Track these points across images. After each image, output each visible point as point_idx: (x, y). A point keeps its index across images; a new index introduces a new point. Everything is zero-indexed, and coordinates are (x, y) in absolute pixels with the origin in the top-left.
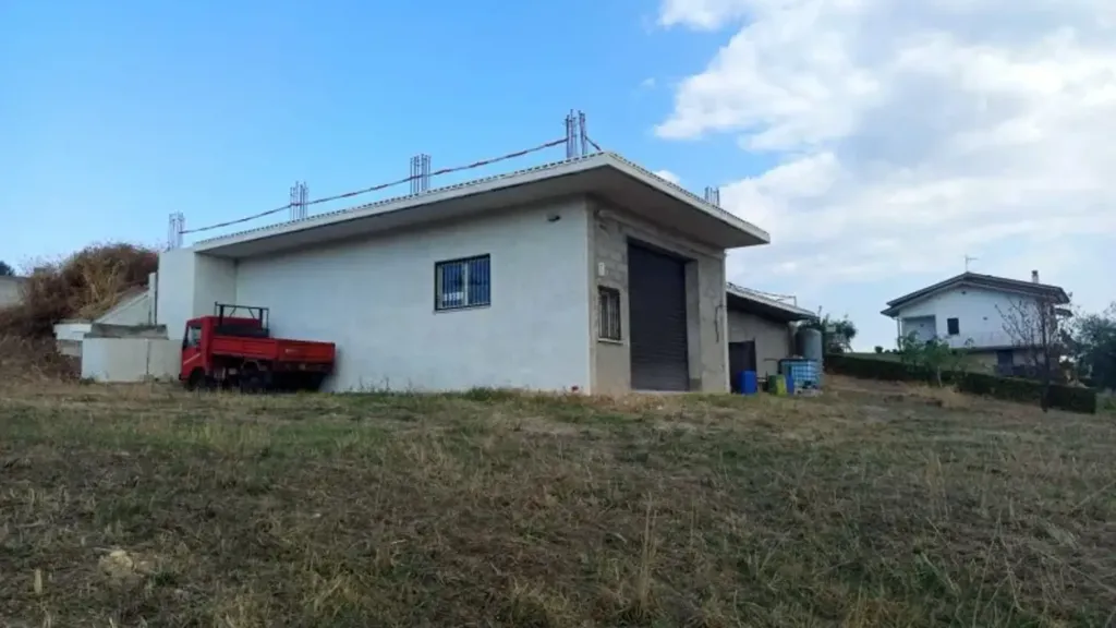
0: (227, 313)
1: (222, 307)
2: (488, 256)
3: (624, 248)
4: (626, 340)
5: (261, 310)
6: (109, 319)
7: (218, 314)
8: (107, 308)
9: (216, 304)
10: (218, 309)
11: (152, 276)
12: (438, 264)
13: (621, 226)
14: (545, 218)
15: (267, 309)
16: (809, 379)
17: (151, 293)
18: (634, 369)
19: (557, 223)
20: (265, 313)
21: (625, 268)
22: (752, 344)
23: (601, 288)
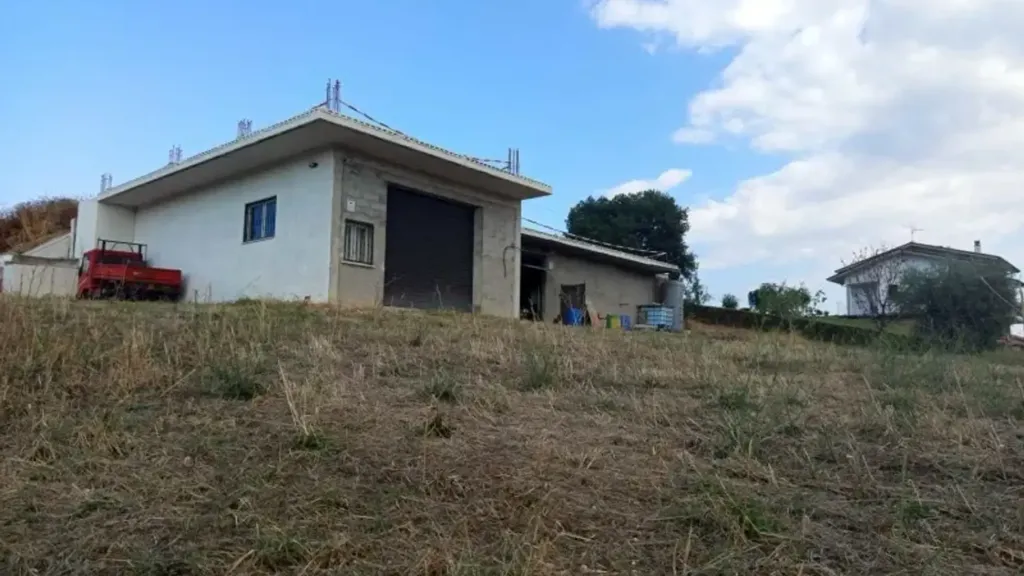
0: (108, 247)
1: (104, 242)
2: (275, 198)
3: (384, 192)
4: (380, 266)
5: (140, 246)
6: (36, 252)
7: (100, 247)
8: (36, 245)
9: (99, 240)
10: (101, 243)
11: (72, 221)
12: (247, 206)
13: (379, 174)
14: (308, 167)
15: (146, 245)
16: (662, 323)
17: (71, 234)
18: (388, 291)
19: (315, 170)
20: (143, 248)
21: (384, 208)
22: (583, 287)
23: (348, 221)
